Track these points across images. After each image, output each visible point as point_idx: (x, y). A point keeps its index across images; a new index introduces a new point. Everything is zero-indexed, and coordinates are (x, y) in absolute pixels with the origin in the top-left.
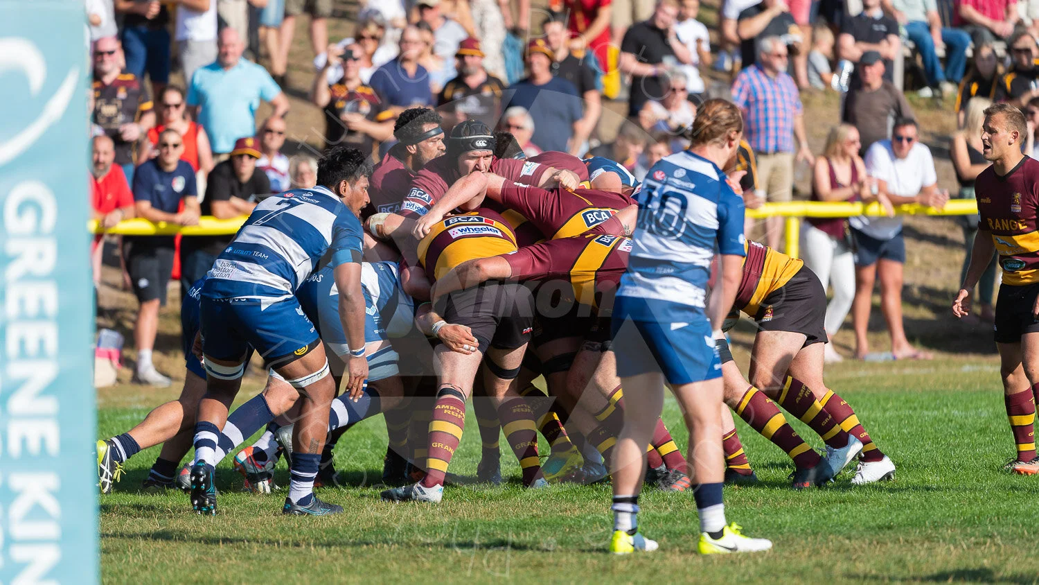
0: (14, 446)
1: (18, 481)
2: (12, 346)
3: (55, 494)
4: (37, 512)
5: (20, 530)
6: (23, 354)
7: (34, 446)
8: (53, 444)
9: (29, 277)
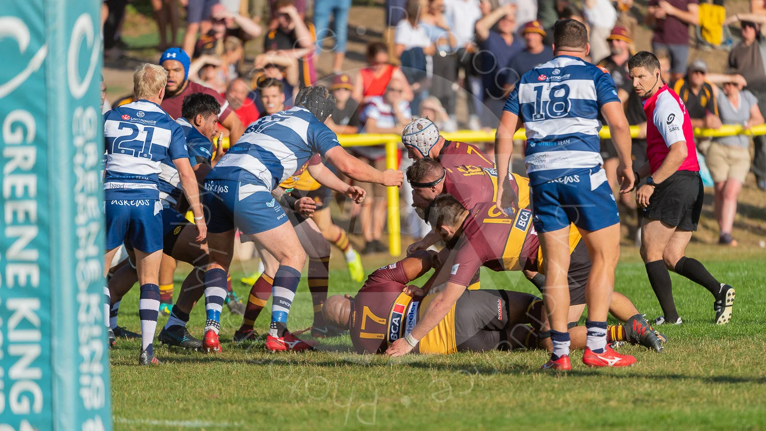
0: (10, 281)
1: (12, 304)
2: (9, 217)
3: (36, 312)
4: (25, 324)
5: (14, 336)
6: (15, 223)
7: (22, 280)
8: (35, 280)
9: (18, 171)
